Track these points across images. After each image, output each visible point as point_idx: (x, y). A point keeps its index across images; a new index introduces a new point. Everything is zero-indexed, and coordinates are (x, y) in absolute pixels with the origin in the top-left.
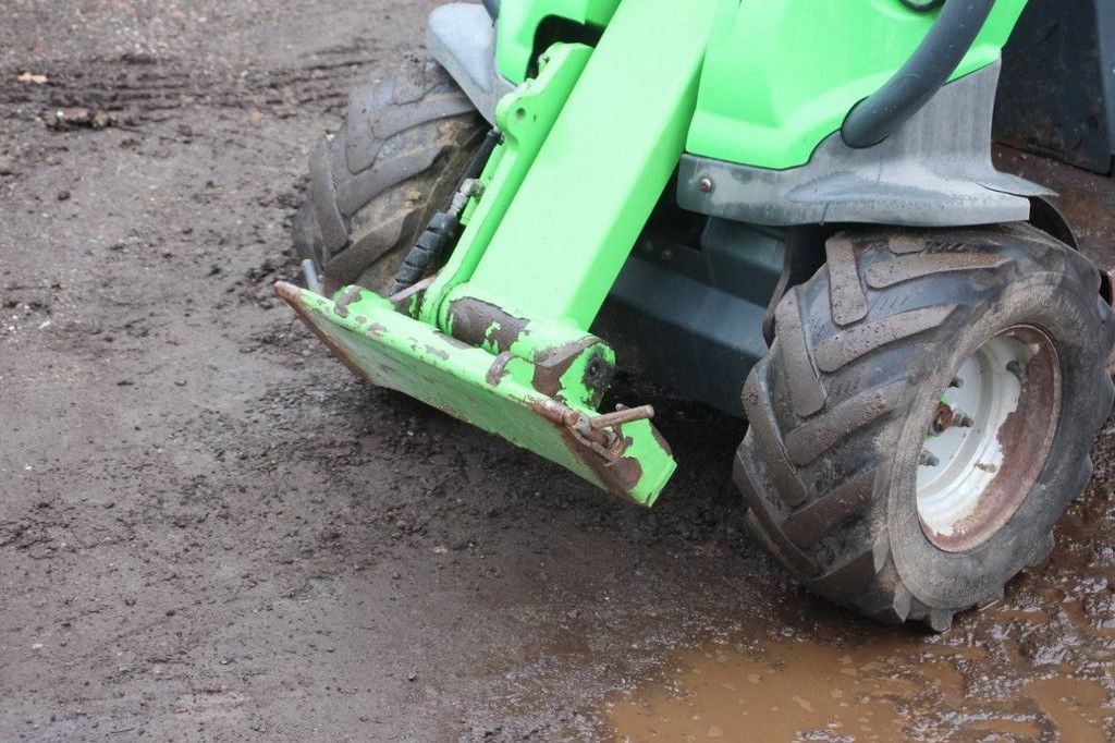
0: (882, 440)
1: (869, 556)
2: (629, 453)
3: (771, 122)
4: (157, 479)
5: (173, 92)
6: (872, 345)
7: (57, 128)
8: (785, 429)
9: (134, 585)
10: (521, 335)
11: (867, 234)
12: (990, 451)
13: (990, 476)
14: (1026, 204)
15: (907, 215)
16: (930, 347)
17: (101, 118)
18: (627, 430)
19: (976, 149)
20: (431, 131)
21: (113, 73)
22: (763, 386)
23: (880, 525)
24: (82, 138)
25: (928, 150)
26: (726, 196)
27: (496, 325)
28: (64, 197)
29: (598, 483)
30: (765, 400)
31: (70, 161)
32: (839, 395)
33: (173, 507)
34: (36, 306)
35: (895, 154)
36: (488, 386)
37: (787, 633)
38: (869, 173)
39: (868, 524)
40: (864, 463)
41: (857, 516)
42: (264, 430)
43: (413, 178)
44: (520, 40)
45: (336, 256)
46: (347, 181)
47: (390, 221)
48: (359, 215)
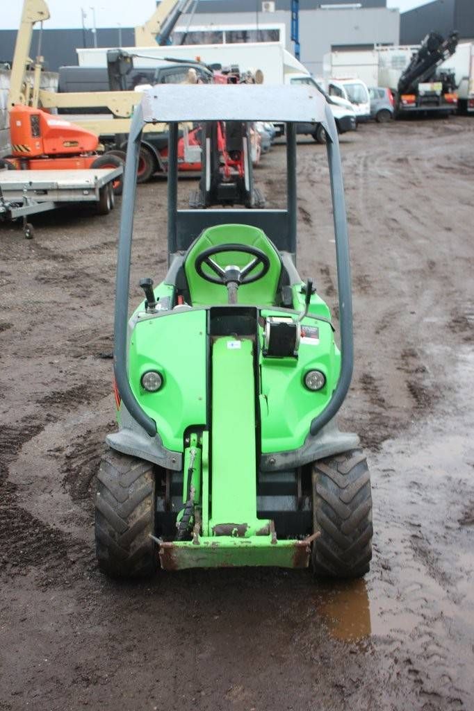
6: (357, 490)
10: (247, 529)
22: (324, 515)
25: (328, 430)
26: (281, 462)
35: (322, 435)
36: (273, 545)
37: (334, 592)
38: (318, 442)
40: (367, 526)
44: (177, 437)
45: (124, 534)
46: (120, 506)
47: (144, 514)
48: (131, 516)
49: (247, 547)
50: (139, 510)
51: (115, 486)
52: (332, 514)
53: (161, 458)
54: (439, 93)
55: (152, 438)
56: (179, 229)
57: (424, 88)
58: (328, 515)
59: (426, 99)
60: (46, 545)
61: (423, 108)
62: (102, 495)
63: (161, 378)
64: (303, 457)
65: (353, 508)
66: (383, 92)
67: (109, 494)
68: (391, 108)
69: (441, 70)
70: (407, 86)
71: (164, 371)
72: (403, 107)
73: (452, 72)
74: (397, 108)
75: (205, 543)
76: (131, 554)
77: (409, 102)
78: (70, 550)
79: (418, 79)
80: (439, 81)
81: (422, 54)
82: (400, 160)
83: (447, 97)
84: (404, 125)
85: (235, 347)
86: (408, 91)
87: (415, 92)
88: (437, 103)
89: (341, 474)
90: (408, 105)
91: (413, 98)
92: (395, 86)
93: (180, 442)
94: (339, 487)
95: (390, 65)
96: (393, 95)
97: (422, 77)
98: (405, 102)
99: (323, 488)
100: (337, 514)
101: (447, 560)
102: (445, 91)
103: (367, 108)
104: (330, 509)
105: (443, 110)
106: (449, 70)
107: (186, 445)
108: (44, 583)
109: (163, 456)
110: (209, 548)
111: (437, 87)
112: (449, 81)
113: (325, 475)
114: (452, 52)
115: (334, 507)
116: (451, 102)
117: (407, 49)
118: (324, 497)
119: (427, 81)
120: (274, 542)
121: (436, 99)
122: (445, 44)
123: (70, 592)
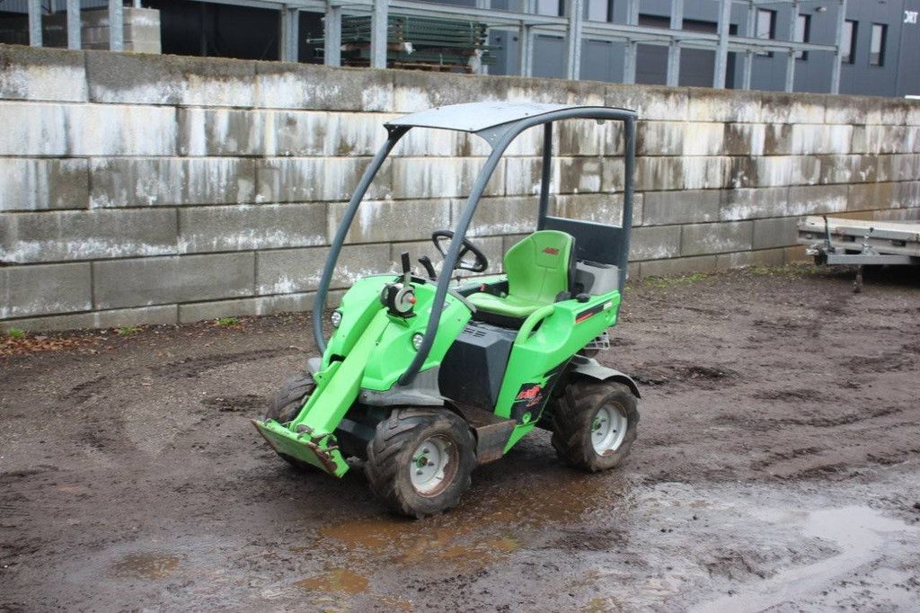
0: (397, 458)
1: (394, 491)
2: (333, 460)
3: (381, 379)
4: (219, 481)
5: (260, 404)
6: (397, 433)
7: (222, 410)
8: (375, 455)
9: (206, 501)
10: (312, 432)
11: (403, 407)
12: (441, 475)
13: (440, 481)
14: (443, 401)
15: (412, 402)
16: (411, 434)
17: (236, 408)
18: (332, 453)
19: (434, 388)
20: (304, 388)
21: (244, 399)
23: (397, 482)
24: (229, 413)
25: (420, 387)
26: (370, 398)
27: (308, 430)
28: (218, 425)
29: (328, 472)
30: (372, 450)
31: (222, 418)
32: (388, 446)
33: (222, 487)
34: (201, 447)
35: (411, 388)
38: (405, 393)
39: (394, 481)
40: (392, 464)
41: (391, 479)
42: (254, 474)
43: (296, 400)
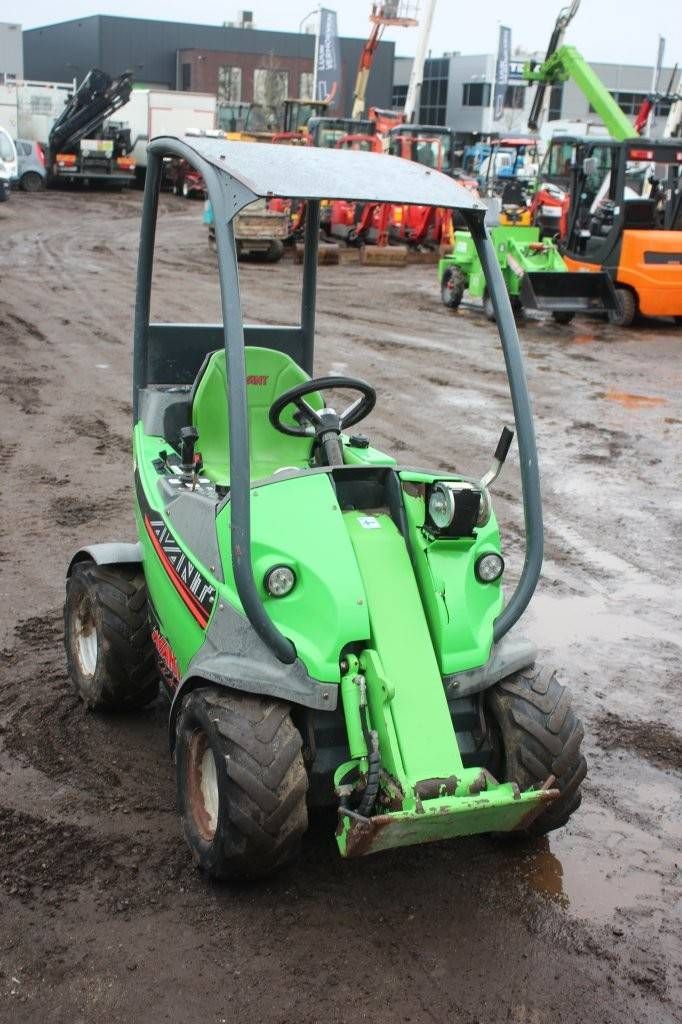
10: (458, 783)
22: (530, 753)
26: (465, 685)
27: (443, 786)
44: (330, 661)
45: (273, 813)
46: (266, 771)
47: (299, 779)
48: (282, 784)
49: (484, 808)
50: (291, 775)
51: (251, 743)
52: (540, 751)
53: (307, 695)
54: (109, 155)
55: (288, 666)
56: (150, 352)
57: (88, 146)
58: (534, 752)
59: (91, 163)
60: (69, 849)
61: (89, 174)
62: (234, 758)
63: (295, 575)
64: (491, 675)
65: (564, 740)
66: (30, 147)
67: (245, 755)
68: (42, 171)
69: (110, 122)
70: (62, 141)
71: (297, 565)
72: (59, 172)
73: (125, 127)
74: (49, 170)
75: (432, 809)
76: (279, 841)
77: (68, 164)
78: (114, 853)
79: (79, 132)
80: (109, 139)
81: (83, 97)
82: (96, 249)
83: (120, 161)
84: (68, 198)
85: (372, 526)
86: (65, 148)
87: (75, 150)
88: (108, 170)
89: (539, 693)
90: (66, 169)
91: (73, 159)
92: (46, 140)
93: (334, 669)
94: (541, 711)
95: (29, 107)
96: (43, 151)
97: (84, 131)
98: (62, 164)
99: (523, 716)
100: (546, 749)
101: (626, 797)
102: (117, 153)
103: (13, 169)
104: (536, 744)
105: (118, 179)
106: (121, 124)
107: (344, 672)
108: (120, 907)
109: (309, 691)
110: (437, 816)
111: (108, 147)
112: (122, 139)
113: (519, 697)
114: (125, 100)
115: (542, 740)
116: (126, 170)
117: (52, 87)
118: (526, 728)
119: (91, 137)
120: (517, 796)
121: (105, 163)
122: (115, 85)
123: (167, 914)
